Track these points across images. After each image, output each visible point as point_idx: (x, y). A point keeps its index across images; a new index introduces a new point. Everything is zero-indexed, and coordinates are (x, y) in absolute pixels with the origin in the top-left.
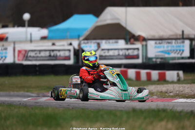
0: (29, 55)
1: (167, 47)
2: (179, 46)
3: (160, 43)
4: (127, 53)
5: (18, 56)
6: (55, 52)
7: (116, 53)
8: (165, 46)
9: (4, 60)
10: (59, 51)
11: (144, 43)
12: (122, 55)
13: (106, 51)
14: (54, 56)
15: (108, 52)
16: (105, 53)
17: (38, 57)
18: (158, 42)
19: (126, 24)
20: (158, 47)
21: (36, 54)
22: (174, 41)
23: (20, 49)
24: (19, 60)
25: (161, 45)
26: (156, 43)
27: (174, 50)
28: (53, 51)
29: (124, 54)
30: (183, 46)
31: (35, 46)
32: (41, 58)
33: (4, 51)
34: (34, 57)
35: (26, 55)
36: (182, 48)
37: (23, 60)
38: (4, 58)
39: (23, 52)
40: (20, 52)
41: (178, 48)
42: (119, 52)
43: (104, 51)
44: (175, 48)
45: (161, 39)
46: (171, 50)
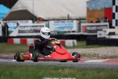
1: (62, 25)
2: (70, 24)
3: (57, 22)
4: (36, 29)
7: (29, 28)
8: (61, 24)
11: (47, 22)
12: (33, 30)
13: (23, 28)
16: (22, 28)
18: (56, 21)
19: (33, 11)
20: (56, 25)
22: (66, 21)
26: (55, 22)
27: (66, 27)
30: (72, 24)
36: (71, 25)
41: (69, 26)
42: (31, 28)
44: (67, 26)
45: (58, 20)
46: (64, 27)
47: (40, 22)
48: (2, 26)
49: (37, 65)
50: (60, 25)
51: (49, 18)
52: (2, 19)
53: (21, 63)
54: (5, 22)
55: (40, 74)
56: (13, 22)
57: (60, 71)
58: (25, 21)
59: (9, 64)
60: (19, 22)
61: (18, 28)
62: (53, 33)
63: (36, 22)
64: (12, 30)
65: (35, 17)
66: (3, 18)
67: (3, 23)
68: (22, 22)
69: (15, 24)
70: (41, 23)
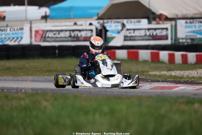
0: (47, 35)
3: (191, 23)
4: (155, 34)
5: (36, 37)
6: (76, 33)
7: (142, 33)
8: (197, 26)
9: (20, 41)
10: (80, 31)
11: (173, 23)
13: (132, 31)
14: (74, 37)
15: (134, 33)
16: (130, 33)
17: (57, 38)
18: (189, 21)
20: (189, 27)
21: (55, 34)
23: (37, 29)
24: (36, 41)
25: (193, 24)
26: (186, 22)
28: (73, 31)
29: (151, 34)
31: (53, 26)
32: (61, 39)
33: (20, 31)
34: (52, 38)
35: (44, 35)
37: (40, 41)
38: (20, 39)
39: (41, 32)
40: (37, 32)
42: (145, 32)
43: (129, 31)
45: (193, 18)
47: (161, 22)
48: (97, 29)
49: (156, 96)
50: (195, 27)
51: (177, 15)
52: (96, 18)
53: (129, 92)
54: (101, 21)
55: (163, 111)
56: (114, 22)
57: (196, 106)
58: (136, 20)
59: (109, 93)
60: (125, 21)
61: (124, 33)
62: (184, 41)
63: (154, 22)
64: (114, 35)
65: (153, 13)
66: (98, 14)
67: (98, 23)
68: (131, 22)
69: (118, 26)
70: (163, 23)
